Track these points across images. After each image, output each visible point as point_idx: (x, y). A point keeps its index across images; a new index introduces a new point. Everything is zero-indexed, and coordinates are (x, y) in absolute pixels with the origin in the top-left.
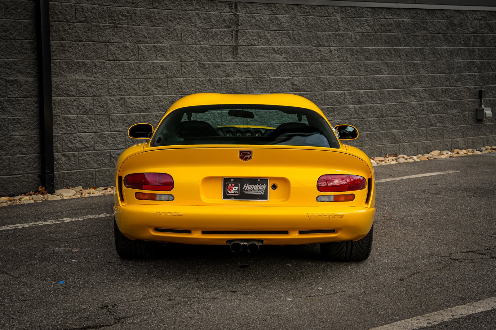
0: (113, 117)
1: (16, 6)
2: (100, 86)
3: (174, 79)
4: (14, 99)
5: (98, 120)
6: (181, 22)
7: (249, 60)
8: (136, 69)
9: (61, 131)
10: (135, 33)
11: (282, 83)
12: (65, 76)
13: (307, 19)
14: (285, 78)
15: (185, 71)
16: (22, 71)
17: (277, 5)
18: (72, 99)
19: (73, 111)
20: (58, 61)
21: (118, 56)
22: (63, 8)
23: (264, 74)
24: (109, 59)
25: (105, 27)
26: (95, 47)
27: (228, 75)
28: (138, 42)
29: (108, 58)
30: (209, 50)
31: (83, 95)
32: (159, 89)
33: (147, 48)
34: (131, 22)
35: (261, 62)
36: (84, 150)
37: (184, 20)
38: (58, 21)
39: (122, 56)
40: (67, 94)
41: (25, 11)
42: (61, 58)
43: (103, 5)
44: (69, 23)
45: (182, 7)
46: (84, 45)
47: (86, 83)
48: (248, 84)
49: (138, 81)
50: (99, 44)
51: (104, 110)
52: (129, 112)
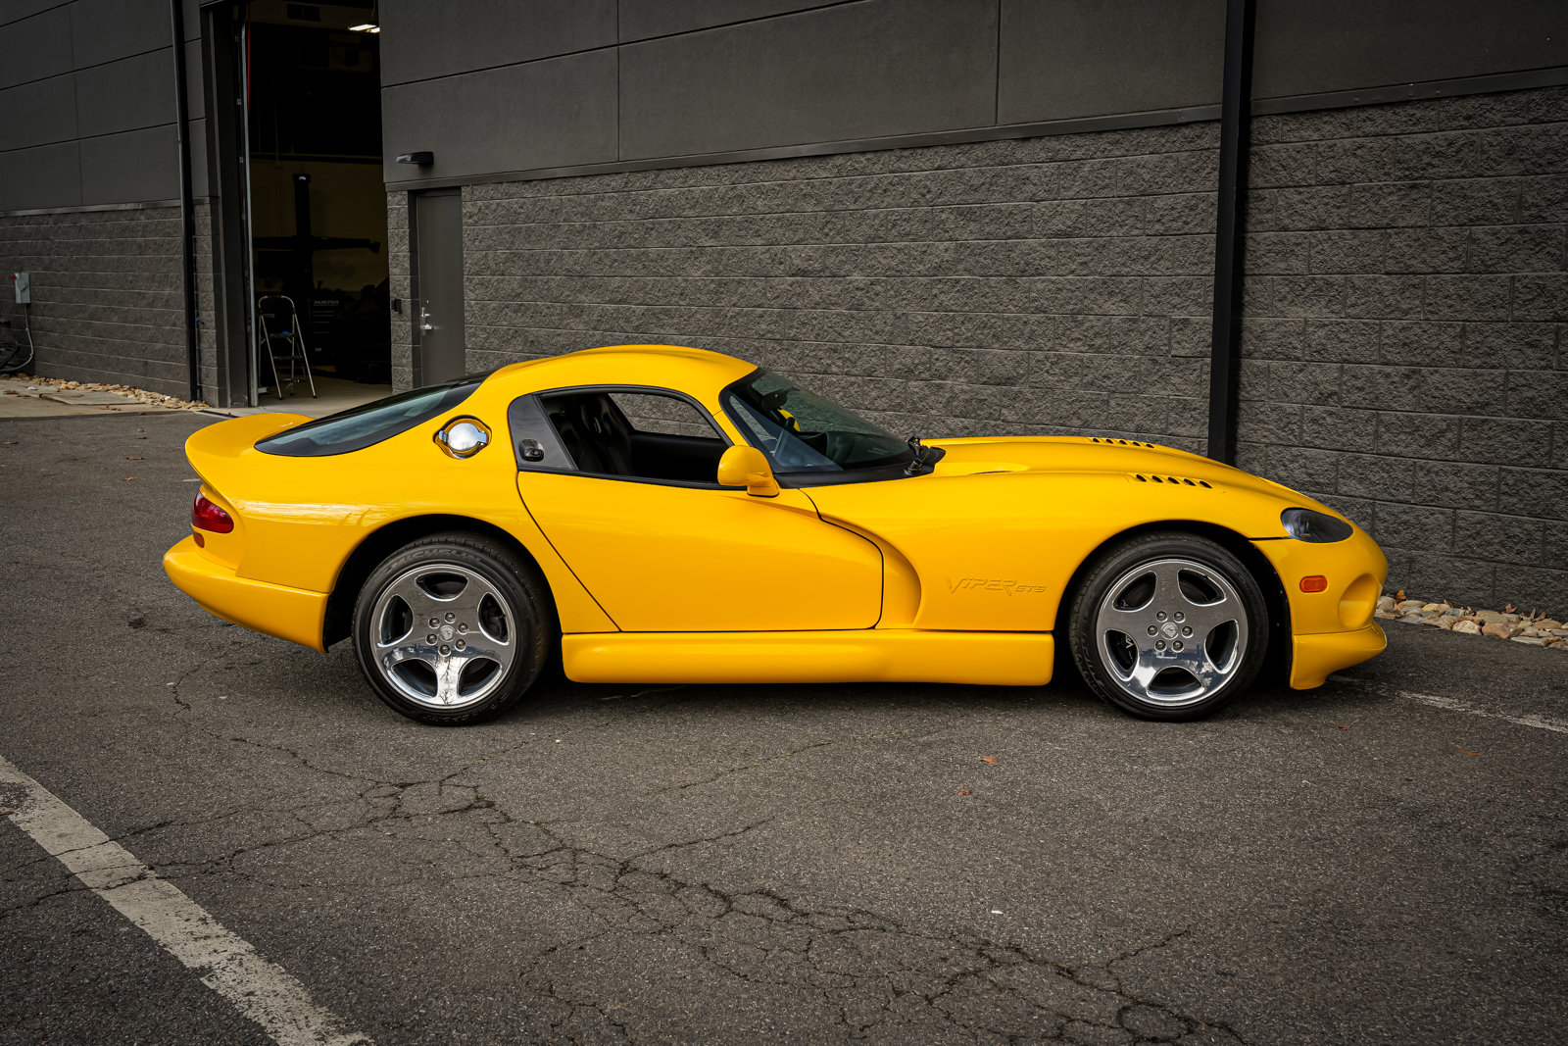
0: (1387, 418)
2: (1360, 338)
4: (1182, 360)
5: (1350, 421)
8: (1460, 296)
9: (1265, 436)
10: (1464, 197)
12: (1282, 312)
16: (1199, 300)
18: (1294, 366)
19: (1293, 394)
21: (1409, 263)
22: (1290, 156)
24: (1388, 269)
25: (1385, 191)
26: (1356, 242)
28: (1472, 222)
29: (1385, 267)
31: (1318, 357)
32: (1529, 351)
33: (1498, 238)
38: (1276, 188)
39: (1424, 262)
40: (1283, 354)
41: (1216, 173)
42: (1276, 272)
43: (1384, 135)
44: (1301, 190)
46: (1330, 238)
47: (1327, 328)
49: (1463, 329)
50: (1366, 233)
51: (1365, 399)
52: (1429, 408)
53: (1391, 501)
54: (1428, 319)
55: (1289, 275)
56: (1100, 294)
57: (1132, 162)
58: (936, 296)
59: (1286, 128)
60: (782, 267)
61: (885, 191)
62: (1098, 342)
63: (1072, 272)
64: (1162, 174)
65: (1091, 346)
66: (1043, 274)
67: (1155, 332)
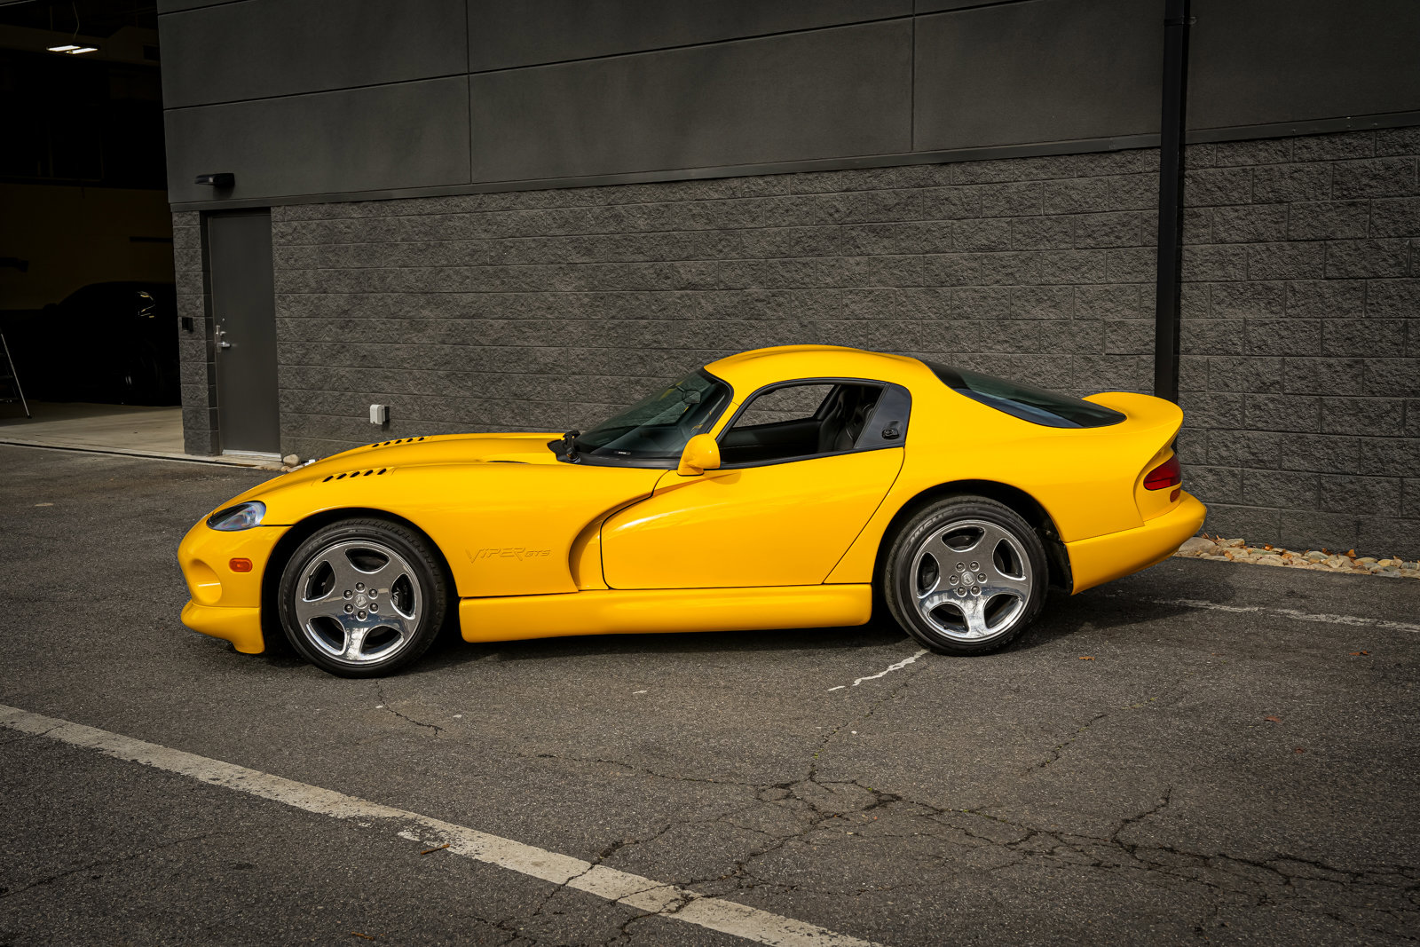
0: (1331, 402)
1: (1132, 185)
2: (1301, 334)
4: (1118, 357)
5: (1293, 406)
8: (1401, 296)
9: (1206, 422)
10: (1403, 213)
12: (1221, 313)
16: (1134, 305)
18: (1234, 360)
19: (1234, 384)
21: (1349, 269)
22: (1226, 179)
24: (1329, 275)
25: (1323, 208)
26: (1295, 252)
28: (1411, 234)
29: (1325, 273)
31: (1259, 352)
34: (1396, 189)
36: (1254, 465)
38: (1212, 206)
39: (1364, 269)
40: (1223, 350)
41: (1149, 194)
42: (1213, 279)
43: (1321, 161)
44: (1238, 208)
46: (1268, 249)
47: (1267, 327)
49: (1406, 324)
50: (1306, 245)
51: (1307, 387)
52: (1373, 393)
53: (1337, 473)
54: (1369, 317)
55: (1227, 281)
56: (1027, 301)
57: (1059, 184)
58: (847, 305)
59: (1220, 155)
60: (669, 281)
61: (787, 211)
62: (1026, 343)
63: (997, 282)
64: (1093, 195)
65: (1019, 347)
66: (966, 284)
67: (1087, 334)
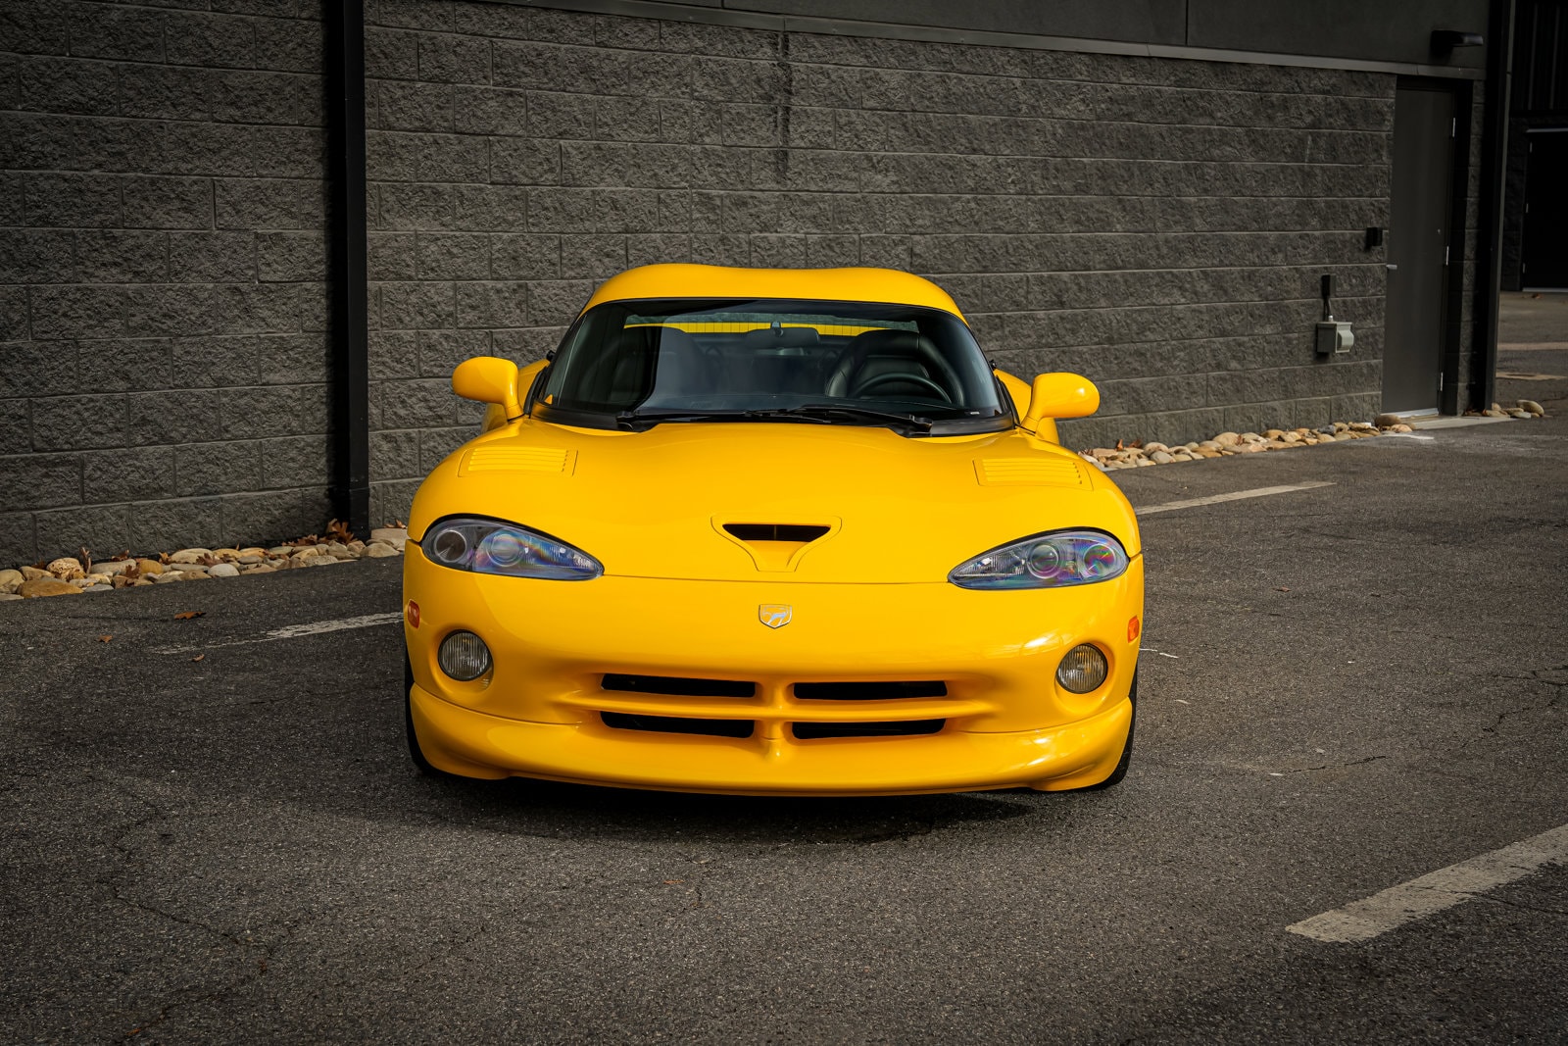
0: (500, 336)
1: (283, 33)
2: (471, 252)
3: (642, 236)
4: (273, 287)
5: (465, 343)
6: (659, 83)
7: (813, 187)
8: (555, 208)
9: (380, 371)
10: (554, 110)
11: (888, 248)
12: (391, 224)
13: (945, 82)
14: (894, 237)
15: (667, 214)
16: (293, 210)
17: (878, 42)
18: (406, 287)
19: (408, 319)
20: (375, 183)
21: (514, 172)
22: (390, 43)
23: (847, 226)
24: (494, 179)
25: (486, 95)
26: (461, 148)
27: (765, 228)
28: (561, 135)
29: (491, 177)
30: (722, 158)
31: (432, 275)
32: (606, 260)
33: (581, 153)
34: (545, 80)
35: (841, 192)
36: (432, 423)
37: (667, 77)
38: (377, 78)
39: (524, 173)
40: (396, 273)
42: (382, 177)
43: (481, 35)
44: (403, 83)
45: (661, 43)
46: (436, 142)
47: (439, 243)
48: (809, 252)
50: (470, 138)
51: (480, 318)
52: (536, 322)
55: (396, 181)
56: (146, 199)
57: (187, 18)
62: (149, 267)
63: (99, 166)
64: (234, 41)
65: (137, 274)
66: (47, 167)
67: (235, 251)
